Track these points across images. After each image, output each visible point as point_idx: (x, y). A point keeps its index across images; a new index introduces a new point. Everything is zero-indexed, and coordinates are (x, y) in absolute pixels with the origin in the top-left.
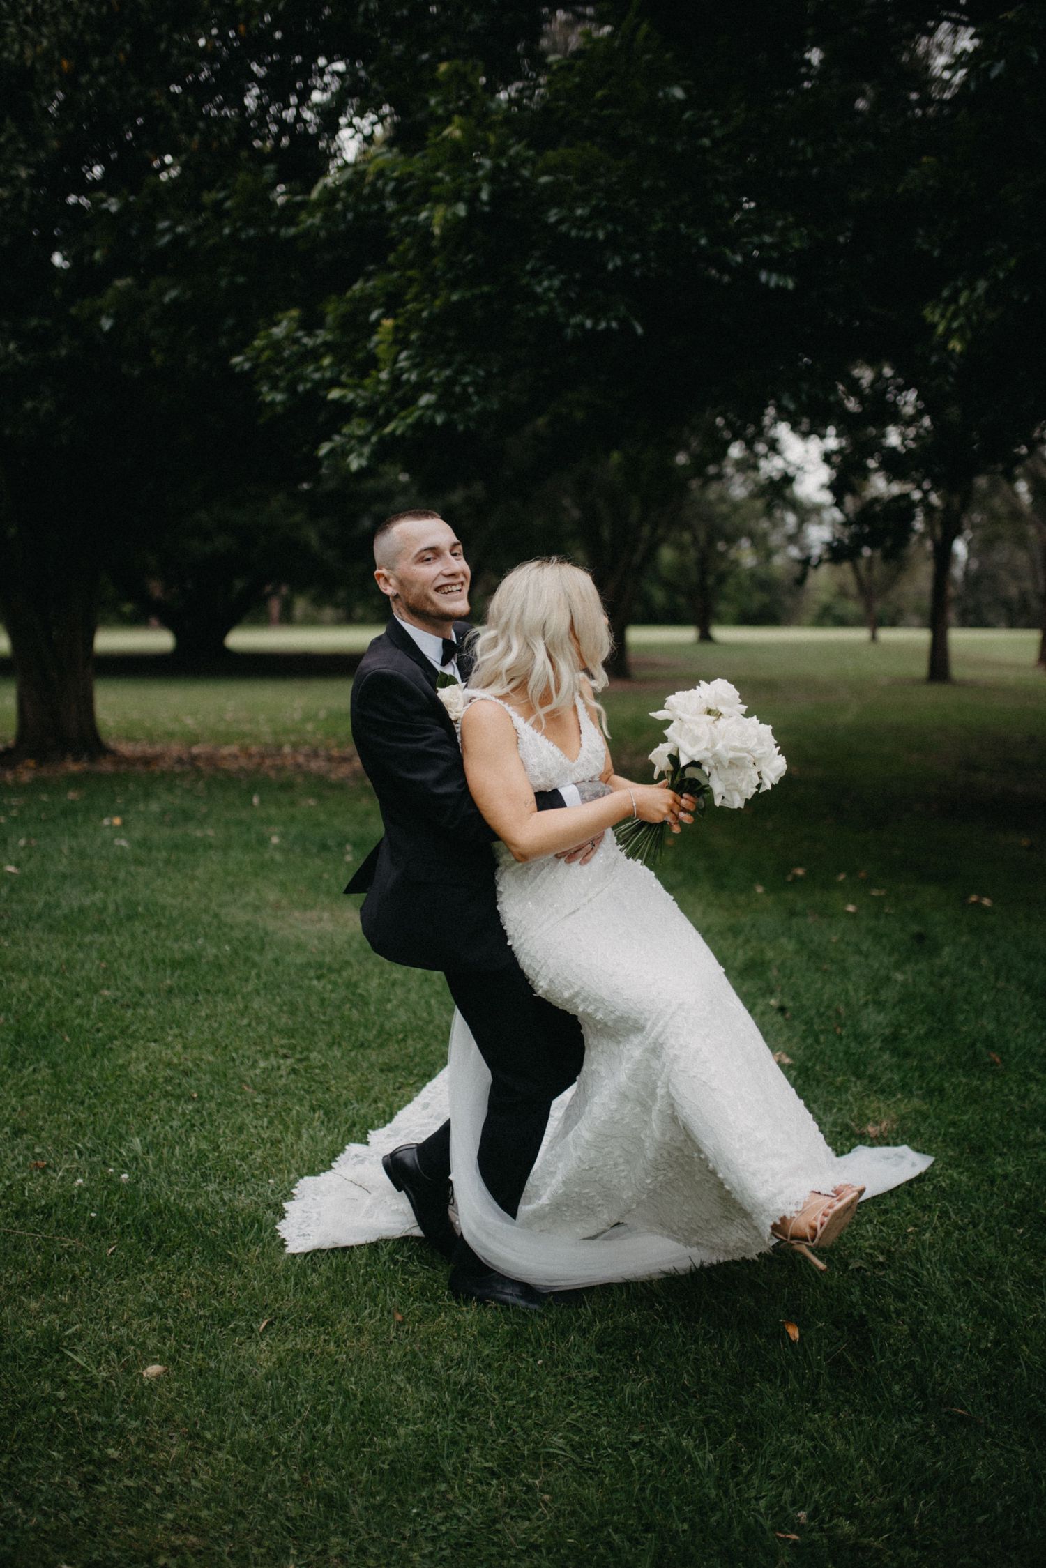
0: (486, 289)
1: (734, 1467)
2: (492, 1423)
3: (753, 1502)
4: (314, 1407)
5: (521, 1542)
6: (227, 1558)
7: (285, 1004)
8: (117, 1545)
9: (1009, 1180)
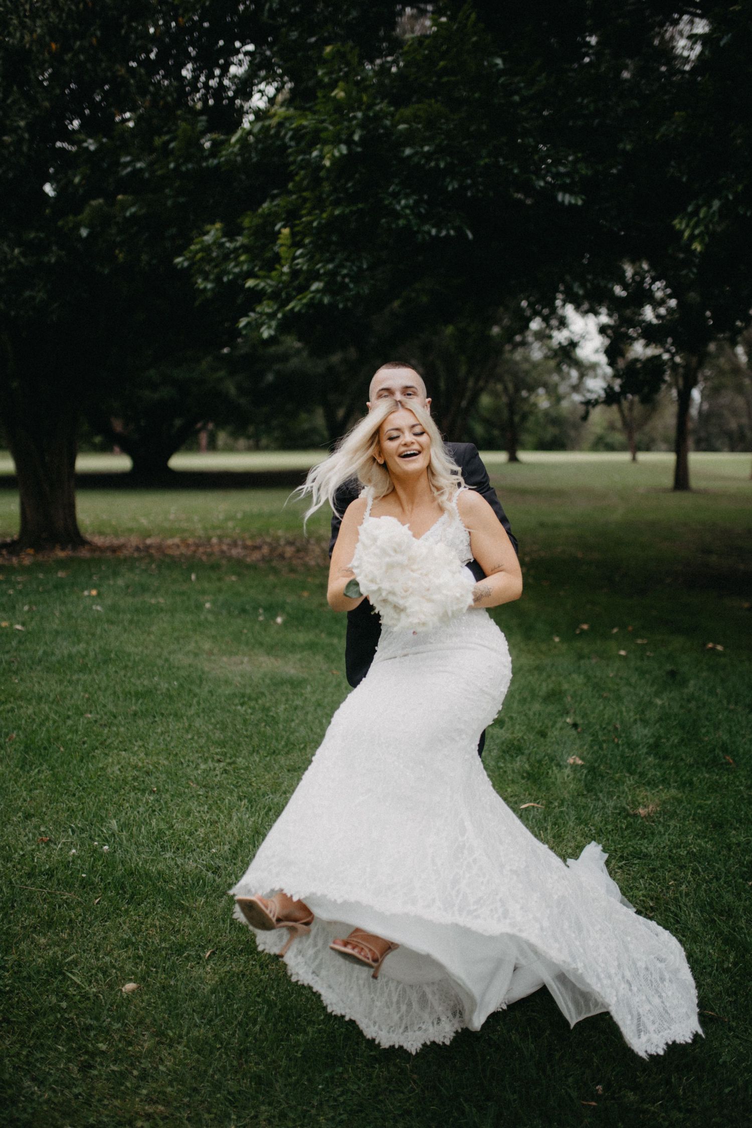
0: (360, 206)
1: (549, 1054)
3: (564, 1079)
4: (246, 1013)
5: (398, 1109)
6: (186, 1122)
7: (218, 723)
8: (106, 1112)
9: (742, 847)
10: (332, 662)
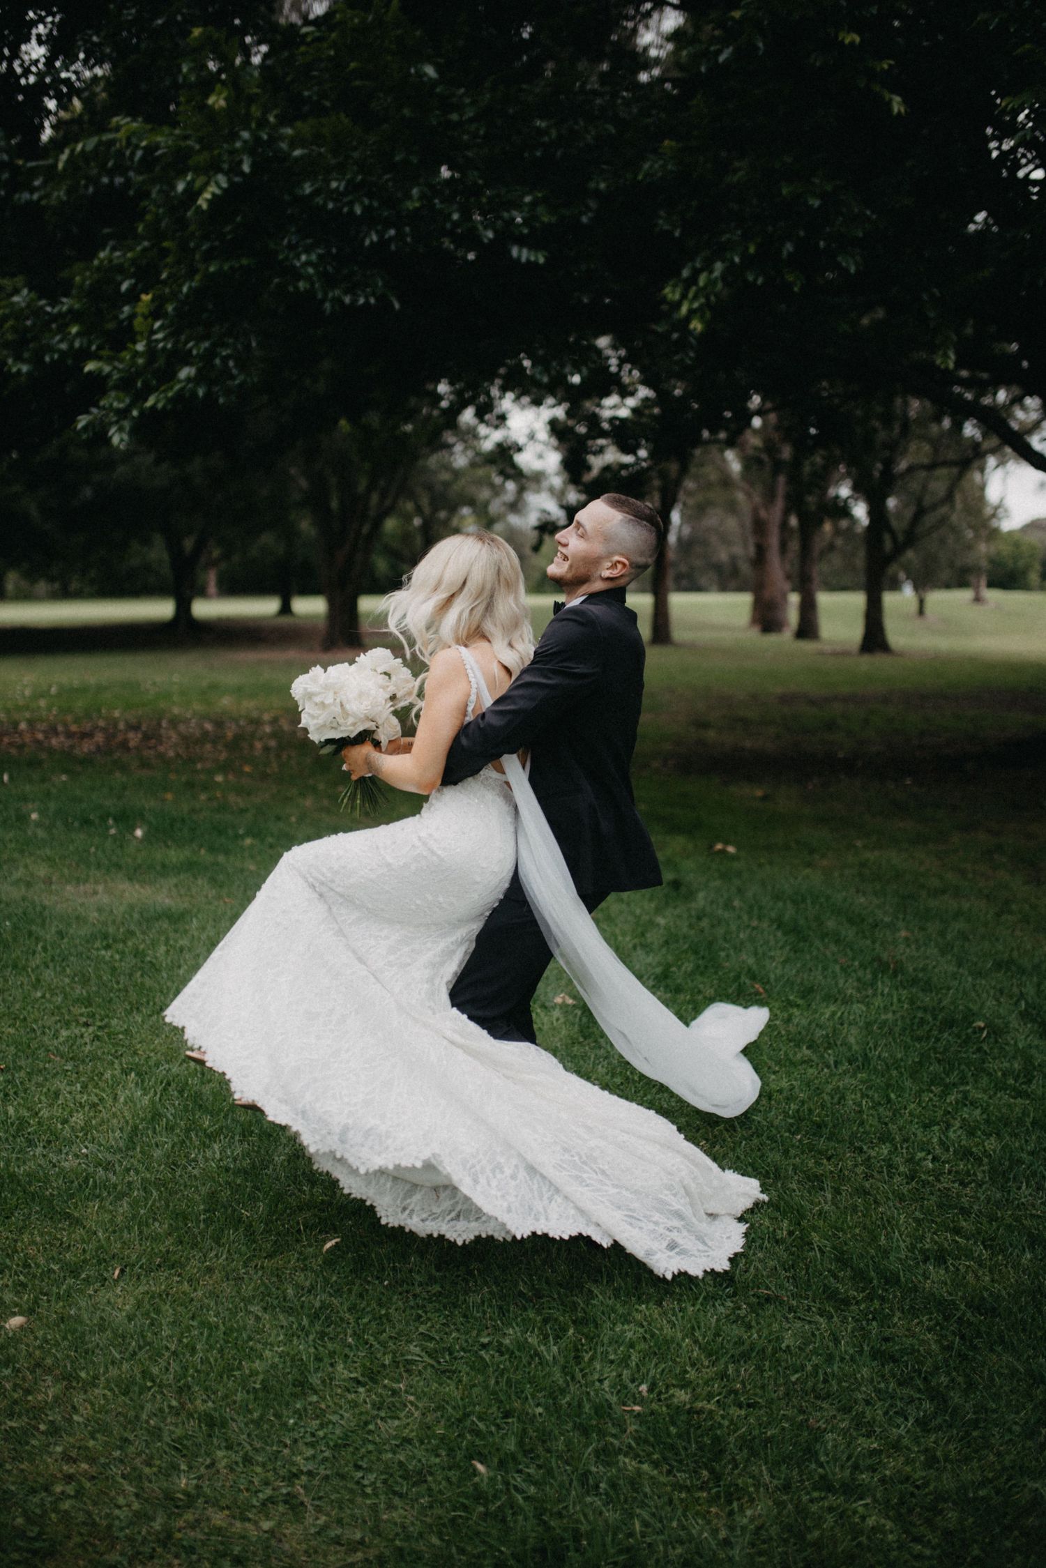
0: (245, 262)
1: (576, 1357)
2: (350, 1340)
3: (597, 1384)
4: (180, 1341)
5: (395, 1438)
6: (121, 1480)
7: (75, 975)
8: (11, 1479)
9: (785, 1094)
10: (221, 887)
